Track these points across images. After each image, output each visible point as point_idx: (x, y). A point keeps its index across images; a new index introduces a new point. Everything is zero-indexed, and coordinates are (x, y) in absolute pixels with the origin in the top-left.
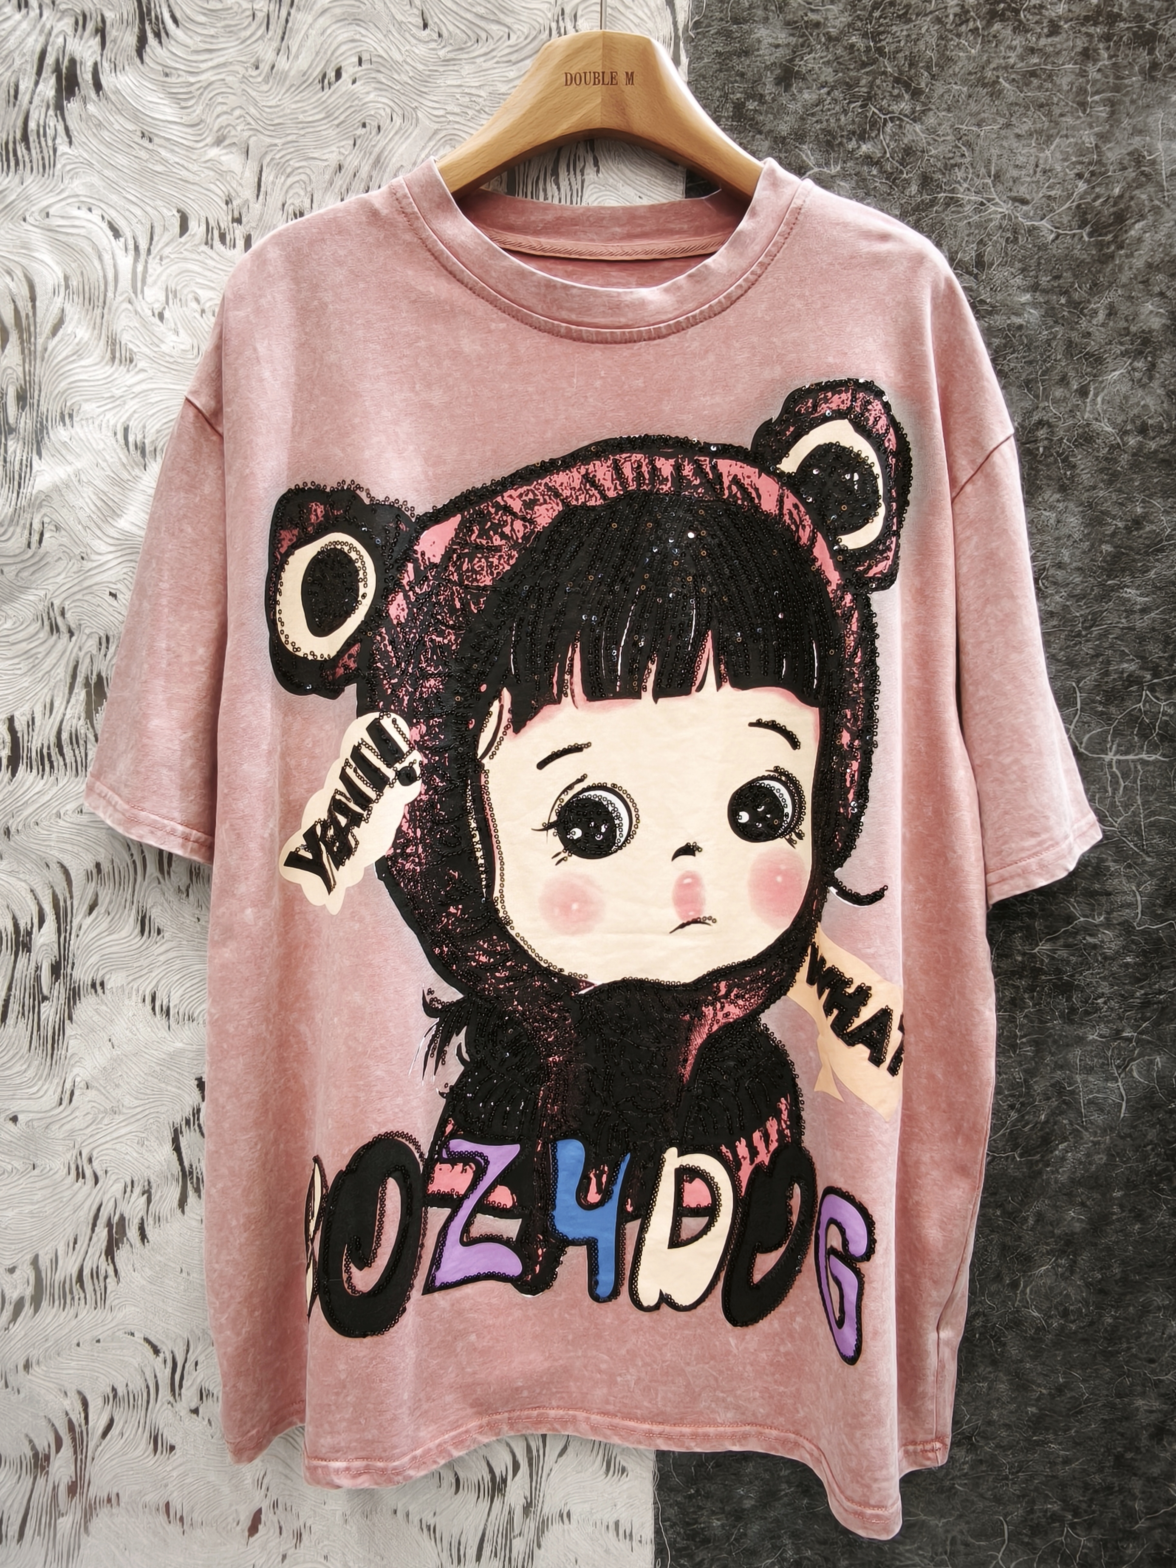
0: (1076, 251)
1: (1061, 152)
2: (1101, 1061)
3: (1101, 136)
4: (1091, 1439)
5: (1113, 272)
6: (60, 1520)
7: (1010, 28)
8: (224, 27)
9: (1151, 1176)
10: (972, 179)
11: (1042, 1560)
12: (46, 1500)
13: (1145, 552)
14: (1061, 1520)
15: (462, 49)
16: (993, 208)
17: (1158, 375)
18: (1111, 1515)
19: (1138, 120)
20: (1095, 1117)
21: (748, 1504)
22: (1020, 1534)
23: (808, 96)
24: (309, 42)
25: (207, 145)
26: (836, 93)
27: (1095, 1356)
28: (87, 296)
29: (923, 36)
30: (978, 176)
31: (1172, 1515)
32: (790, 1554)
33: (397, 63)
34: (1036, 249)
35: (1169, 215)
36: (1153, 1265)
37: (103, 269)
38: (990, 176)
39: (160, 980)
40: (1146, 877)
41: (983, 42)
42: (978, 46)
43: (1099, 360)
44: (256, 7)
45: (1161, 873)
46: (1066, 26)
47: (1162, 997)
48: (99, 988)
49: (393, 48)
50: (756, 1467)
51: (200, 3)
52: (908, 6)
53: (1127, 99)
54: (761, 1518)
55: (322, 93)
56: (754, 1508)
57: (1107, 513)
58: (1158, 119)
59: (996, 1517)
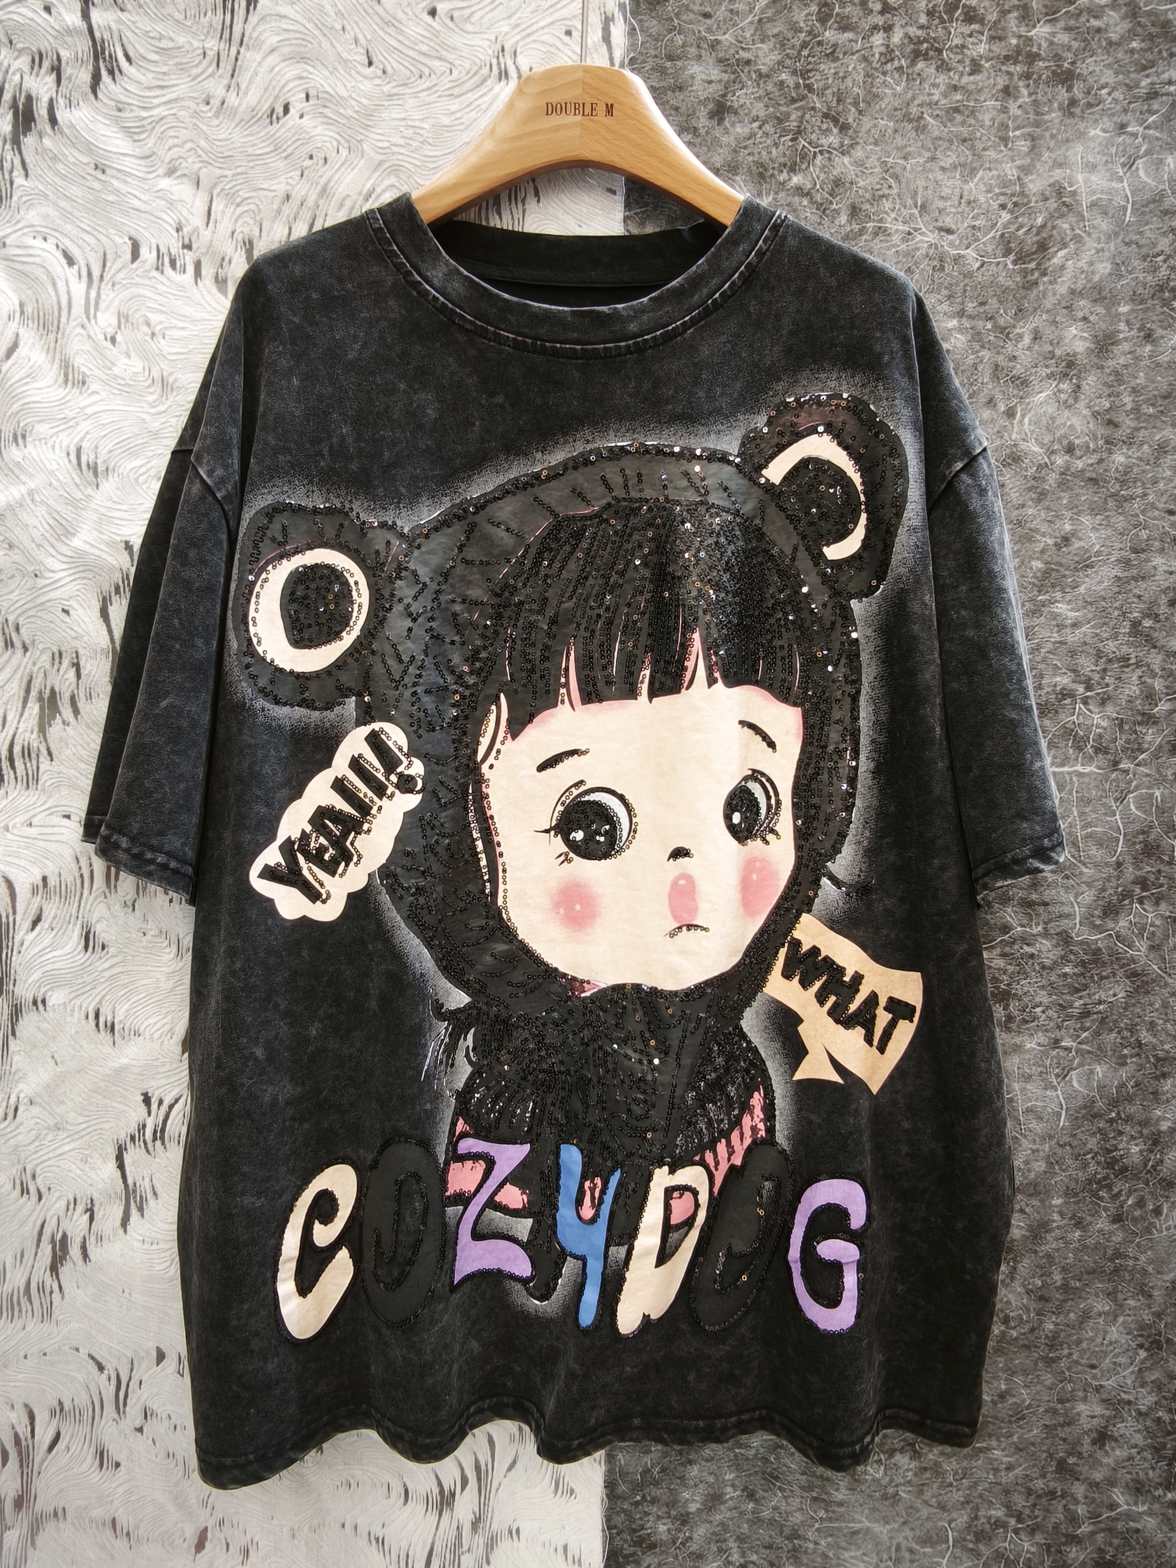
0: (1000, 278)
2: (1039, 1069)
3: (1021, 168)
4: (1033, 1444)
5: (1038, 299)
6: (8, 1533)
7: (934, 67)
8: (177, 64)
9: (1090, 1184)
10: (899, 210)
14: (1005, 1526)
15: (406, 84)
16: (920, 237)
17: (1083, 397)
18: (1054, 1520)
19: (1058, 154)
21: (693, 1507)
22: (965, 1540)
23: (741, 130)
24: (258, 79)
26: (768, 128)
29: (850, 73)
30: (905, 207)
31: (1115, 1519)
32: (736, 1557)
33: (342, 98)
34: (961, 277)
35: (1091, 244)
36: (1094, 1272)
37: (57, 295)
38: (916, 207)
39: (104, 996)
40: (1084, 887)
41: (907, 80)
42: (903, 84)
43: (1025, 383)
44: (207, 46)
45: (1099, 884)
46: (987, 65)
47: (1101, 1007)
48: (40, 1005)
49: (339, 84)
50: (700, 1471)
51: (153, 42)
52: (835, 46)
53: (1047, 134)
54: (706, 1521)
55: (270, 128)
56: (699, 1511)
57: (1036, 531)
58: (1077, 152)
59: (940, 1524)
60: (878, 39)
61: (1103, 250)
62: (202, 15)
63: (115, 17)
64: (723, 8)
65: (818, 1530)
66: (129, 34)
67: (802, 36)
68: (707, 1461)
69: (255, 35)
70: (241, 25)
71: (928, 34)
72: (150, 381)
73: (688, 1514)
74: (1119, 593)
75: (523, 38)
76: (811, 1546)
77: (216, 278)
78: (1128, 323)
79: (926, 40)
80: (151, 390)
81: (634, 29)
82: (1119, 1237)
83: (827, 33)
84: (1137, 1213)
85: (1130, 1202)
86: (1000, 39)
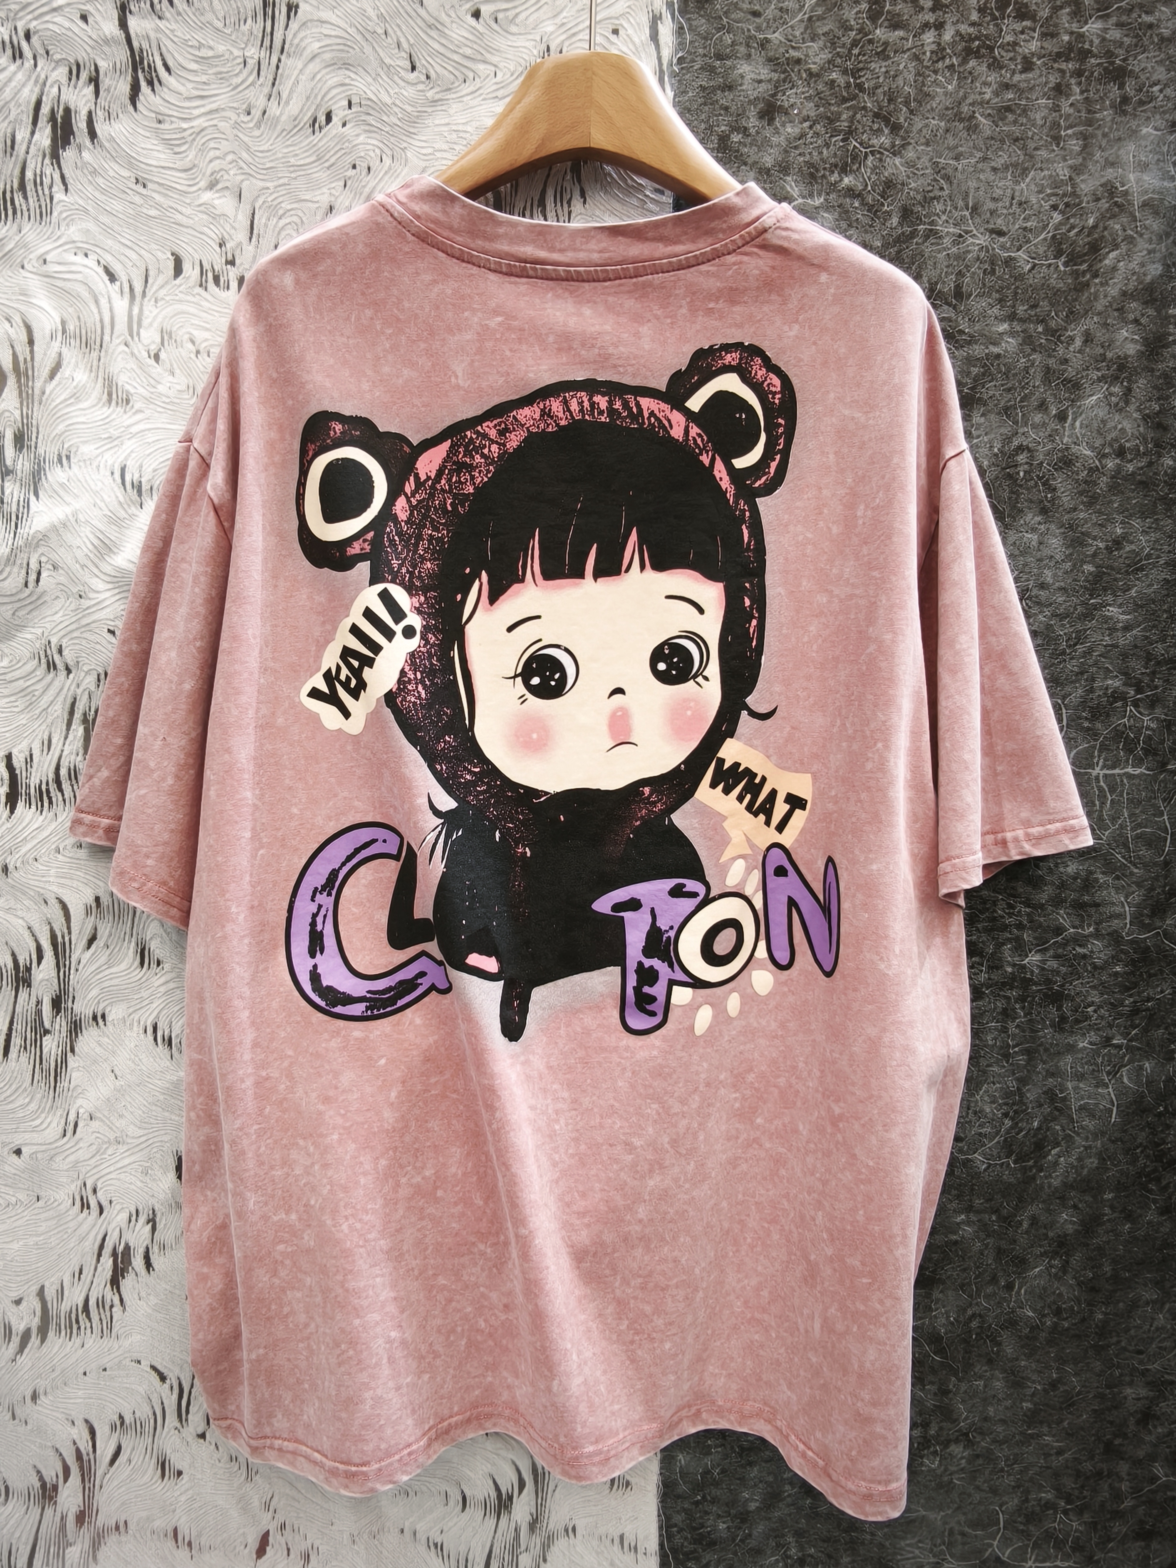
1: (1036, 184)
11: (1036, 1545)
12: (54, 1530)
13: (1126, 571)
20: (1086, 1122)
25: (200, 189)
27: (1086, 1351)
28: (84, 339)
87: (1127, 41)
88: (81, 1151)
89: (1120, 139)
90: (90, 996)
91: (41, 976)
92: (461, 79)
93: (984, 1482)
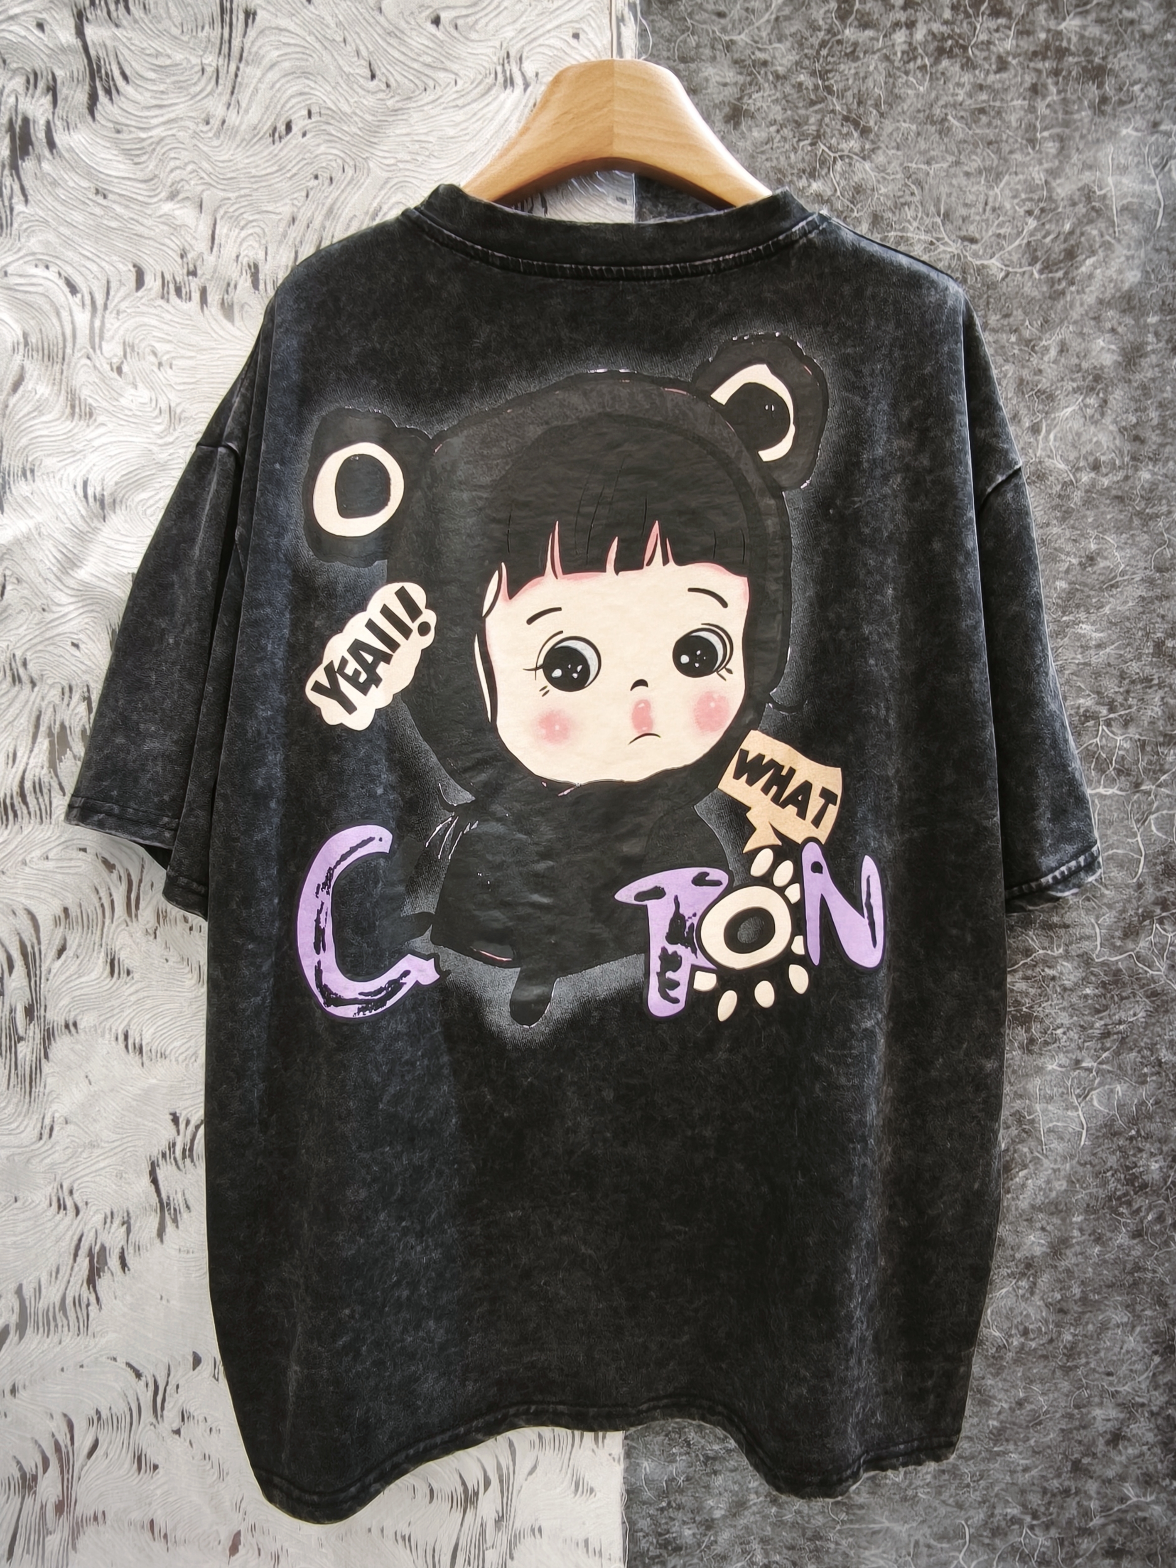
0: (1026, 289)
1: (1011, 189)
2: (1060, 1090)
3: (1049, 172)
4: (1049, 1447)
5: (1065, 309)
6: (49, 1538)
7: (958, 65)
8: (174, 83)
9: (1110, 1200)
10: (922, 218)
11: (1001, 1558)
12: (34, 1519)
13: (1101, 588)
14: (1020, 1522)
15: (410, 98)
16: (942, 248)
17: (1109, 412)
18: (1067, 1515)
19: (1088, 155)
20: (1055, 1145)
21: (718, 1514)
22: (981, 1536)
23: (758, 134)
24: (259, 96)
25: (161, 200)
26: (786, 132)
27: (1054, 1372)
28: (46, 352)
29: (871, 74)
30: (928, 215)
31: (1125, 1511)
32: (759, 1558)
33: (345, 114)
34: (985, 289)
35: (1120, 251)
36: (1111, 1286)
37: (62, 326)
38: (939, 215)
39: (132, 1018)
40: (1105, 909)
41: (931, 79)
42: (927, 84)
43: (1051, 397)
44: (204, 61)
45: (1119, 906)
46: (1014, 62)
47: (1121, 1027)
48: (72, 1028)
49: (342, 100)
50: (724, 1480)
51: (147, 58)
52: (855, 45)
53: (1077, 135)
54: (731, 1526)
55: (272, 147)
56: (724, 1517)
57: (1059, 550)
58: (1108, 153)
59: (958, 1521)
60: (900, 37)
61: (1133, 257)
62: (199, 29)
63: (109, 33)
64: (738, 6)
65: (840, 1531)
66: (126, 52)
67: (821, 34)
68: (732, 1471)
69: (254, 49)
70: (239, 39)
71: (953, 30)
72: (157, 411)
73: (713, 1520)
74: (1143, 613)
75: (530, 42)
76: (833, 1546)
77: (223, 303)
78: (1156, 334)
79: (950, 37)
80: (159, 421)
81: (646, 30)
82: (1138, 1251)
83: (847, 32)
84: (1157, 1228)
85: (1150, 1218)
86: (1028, 33)
87: (1107, 38)
88: (57, 1154)
89: (1098, 140)
90: (61, 1005)
91: (13, 984)
92: (421, 87)
93: (951, 1496)
